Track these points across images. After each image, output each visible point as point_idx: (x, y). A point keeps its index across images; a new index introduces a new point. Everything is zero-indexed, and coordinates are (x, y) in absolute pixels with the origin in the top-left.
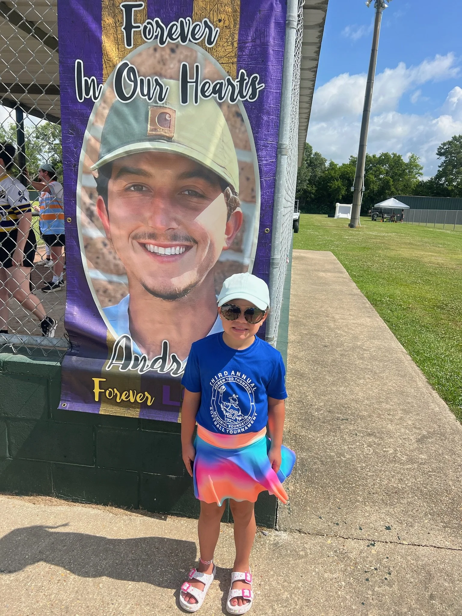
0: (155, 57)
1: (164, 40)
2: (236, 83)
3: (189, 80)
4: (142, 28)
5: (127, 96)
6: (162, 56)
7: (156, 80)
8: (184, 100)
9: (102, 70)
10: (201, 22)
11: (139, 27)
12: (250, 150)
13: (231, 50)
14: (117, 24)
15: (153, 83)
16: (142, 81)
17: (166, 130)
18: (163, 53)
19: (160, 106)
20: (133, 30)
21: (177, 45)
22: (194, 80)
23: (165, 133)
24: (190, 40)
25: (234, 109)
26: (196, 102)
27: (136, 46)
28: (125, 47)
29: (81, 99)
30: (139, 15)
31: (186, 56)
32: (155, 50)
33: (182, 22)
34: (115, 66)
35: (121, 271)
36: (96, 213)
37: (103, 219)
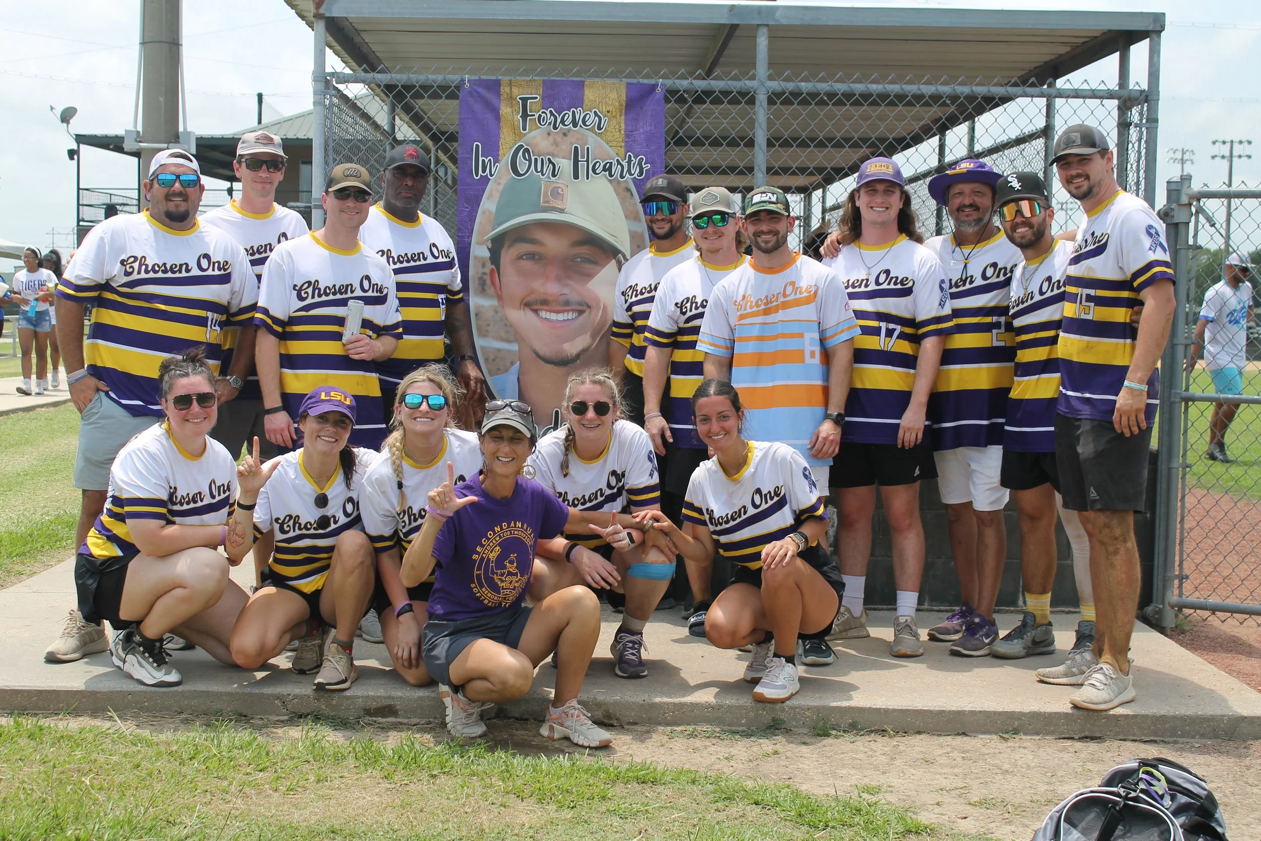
0: (549, 140)
1: (557, 126)
2: (625, 164)
3: (580, 160)
4: (537, 116)
6: (555, 139)
7: (549, 159)
8: (576, 177)
9: (498, 150)
10: (591, 112)
11: (534, 115)
12: (640, 221)
13: (619, 136)
14: (514, 113)
15: (546, 162)
16: (536, 159)
17: (560, 202)
18: (556, 136)
19: (553, 182)
20: (528, 117)
21: (569, 130)
22: (585, 160)
23: (558, 205)
24: (581, 126)
25: (623, 185)
26: (588, 178)
27: (530, 131)
28: (520, 132)
29: (477, 175)
30: (533, 106)
31: (578, 139)
32: (549, 134)
33: (573, 111)
34: (511, 148)
35: (512, 338)
36: (488, 282)
37: (495, 288)
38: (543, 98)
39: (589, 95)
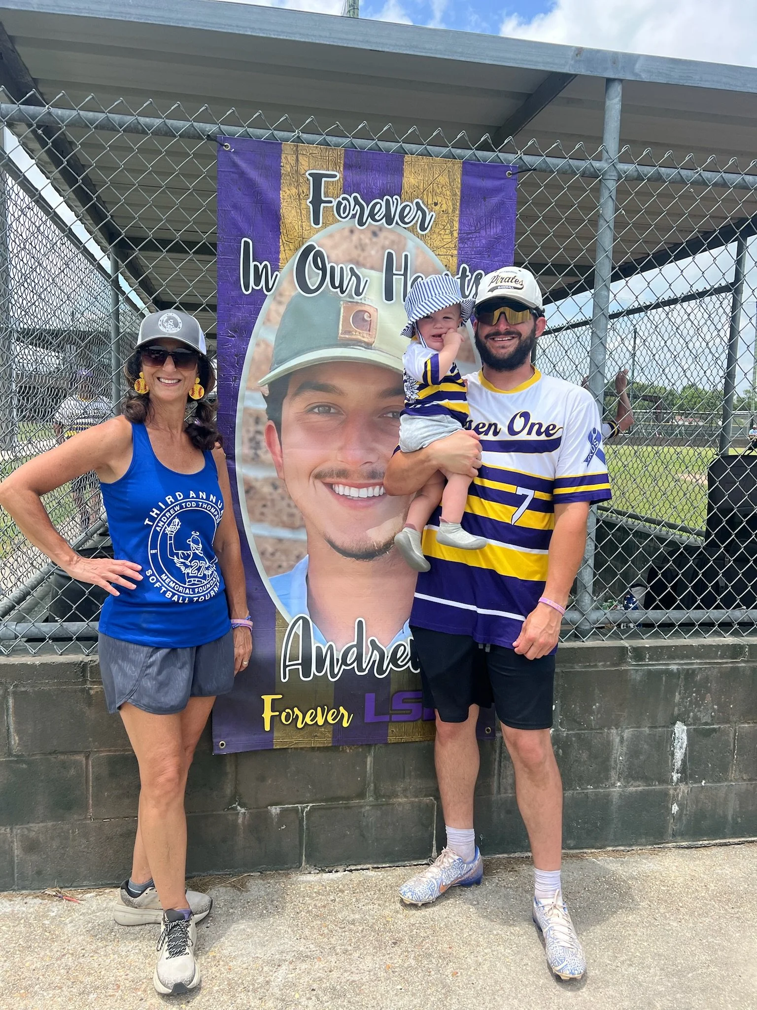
0: (351, 241)
1: (364, 221)
3: (395, 272)
4: (335, 204)
5: (313, 288)
6: (360, 239)
7: (352, 269)
9: (278, 253)
10: (412, 203)
11: (331, 202)
12: (474, 362)
13: (450, 240)
14: (301, 197)
15: (347, 274)
16: (332, 268)
17: (365, 333)
18: (362, 236)
19: (357, 303)
20: (323, 205)
21: (381, 228)
22: (402, 272)
23: (364, 337)
24: (397, 223)
27: (325, 225)
28: (310, 226)
29: (247, 289)
30: (330, 187)
31: (393, 242)
32: (352, 231)
33: (387, 201)
34: (297, 249)
35: (298, 523)
36: (264, 444)
37: (274, 453)
38: (345, 179)
39: (410, 179)
